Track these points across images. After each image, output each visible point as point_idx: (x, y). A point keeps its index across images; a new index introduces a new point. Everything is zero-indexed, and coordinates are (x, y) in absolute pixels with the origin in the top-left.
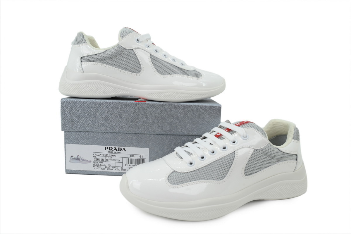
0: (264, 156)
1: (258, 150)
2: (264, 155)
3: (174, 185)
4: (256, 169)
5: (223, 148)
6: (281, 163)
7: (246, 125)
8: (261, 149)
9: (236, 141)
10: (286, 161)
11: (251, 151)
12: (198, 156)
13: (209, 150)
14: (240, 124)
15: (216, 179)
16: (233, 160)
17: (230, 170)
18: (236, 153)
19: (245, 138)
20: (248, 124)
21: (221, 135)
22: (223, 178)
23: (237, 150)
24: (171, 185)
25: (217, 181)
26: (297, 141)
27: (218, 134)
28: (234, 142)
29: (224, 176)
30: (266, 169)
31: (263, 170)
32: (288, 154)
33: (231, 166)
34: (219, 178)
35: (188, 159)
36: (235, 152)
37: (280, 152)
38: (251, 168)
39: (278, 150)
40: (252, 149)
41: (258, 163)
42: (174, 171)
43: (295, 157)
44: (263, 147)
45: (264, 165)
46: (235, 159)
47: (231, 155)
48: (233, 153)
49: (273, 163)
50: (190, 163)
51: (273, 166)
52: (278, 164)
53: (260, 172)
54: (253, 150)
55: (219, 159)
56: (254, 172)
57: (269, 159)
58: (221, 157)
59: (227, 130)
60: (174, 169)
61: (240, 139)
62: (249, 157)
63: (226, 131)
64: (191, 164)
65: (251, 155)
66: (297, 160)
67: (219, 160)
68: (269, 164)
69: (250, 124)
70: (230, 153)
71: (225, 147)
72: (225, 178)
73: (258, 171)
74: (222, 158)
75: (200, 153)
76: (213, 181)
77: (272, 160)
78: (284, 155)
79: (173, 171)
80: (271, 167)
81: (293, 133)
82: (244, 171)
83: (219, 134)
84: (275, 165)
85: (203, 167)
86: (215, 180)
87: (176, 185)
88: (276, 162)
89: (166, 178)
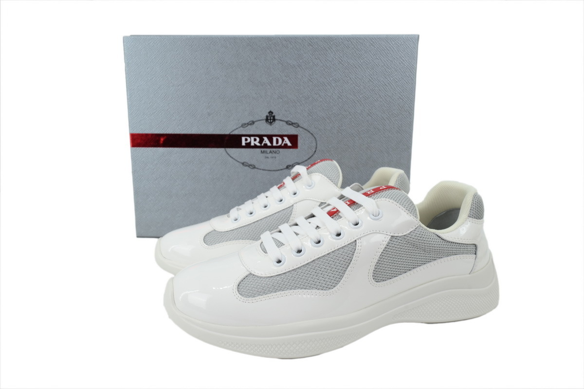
0: (411, 249)
1: (398, 238)
2: (410, 246)
3: (248, 299)
4: (397, 270)
5: (336, 234)
6: (445, 259)
7: (383, 193)
8: (404, 236)
9: (360, 222)
10: (455, 256)
11: (385, 240)
12: (292, 249)
13: (311, 239)
14: (373, 192)
15: (321, 288)
16: (353, 255)
17: (347, 272)
18: (357, 244)
19: (376, 216)
20: (387, 191)
21: (338, 211)
22: (335, 286)
23: (360, 238)
24: (243, 298)
25: (321, 292)
26: (476, 220)
27: (333, 209)
28: (357, 224)
29: (336, 282)
30: (415, 270)
31: (410, 272)
32: (456, 244)
33: (348, 266)
34: (326, 286)
35: (275, 252)
36: (356, 241)
37: (442, 241)
38: (387, 269)
39: (436, 237)
40: (387, 236)
41: (399, 260)
42: (251, 274)
43: (473, 249)
44: (408, 232)
45: (412, 264)
46: (355, 254)
47: (349, 246)
48: (352, 243)
49: (429, 260)
50: (277, 261)
51: (428, 265)
52: (439, 261)
53: (404, 275)
54: (390, 237)
55: (328, 254)
56: (393, 275)
57: (421, 252)
58: (332, 250)
59: (349, 203)
60: (250, 270)
61: (369, 218)
62: (382, 250)
63: (347, 204)
64: (279, 262)
65: (384, 246)
66: (476, 254)
67: (328, 256)
68: (421, 262)
69: (390, 191)
70: (348, 243)
71: (339, 233)
72: (338, 286)
73: (399, 273)
74: (333, 252)
75: (296, 243)
76: (316, 291)
77: (426, 255)
78: (449, 247)
79: (248, 273)
80: (425, 266)
81: (470, 205)
82: (372, 274)
83: (335, 210)
84: (432, 263)
85: (298, 268)
86: (319, 289)
87: (250, 299)
88: (434, 258)
89: (236, 287)
